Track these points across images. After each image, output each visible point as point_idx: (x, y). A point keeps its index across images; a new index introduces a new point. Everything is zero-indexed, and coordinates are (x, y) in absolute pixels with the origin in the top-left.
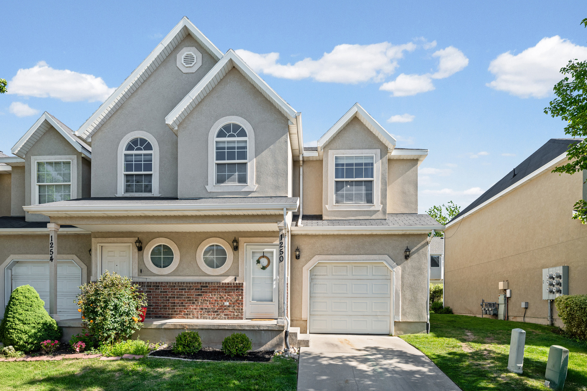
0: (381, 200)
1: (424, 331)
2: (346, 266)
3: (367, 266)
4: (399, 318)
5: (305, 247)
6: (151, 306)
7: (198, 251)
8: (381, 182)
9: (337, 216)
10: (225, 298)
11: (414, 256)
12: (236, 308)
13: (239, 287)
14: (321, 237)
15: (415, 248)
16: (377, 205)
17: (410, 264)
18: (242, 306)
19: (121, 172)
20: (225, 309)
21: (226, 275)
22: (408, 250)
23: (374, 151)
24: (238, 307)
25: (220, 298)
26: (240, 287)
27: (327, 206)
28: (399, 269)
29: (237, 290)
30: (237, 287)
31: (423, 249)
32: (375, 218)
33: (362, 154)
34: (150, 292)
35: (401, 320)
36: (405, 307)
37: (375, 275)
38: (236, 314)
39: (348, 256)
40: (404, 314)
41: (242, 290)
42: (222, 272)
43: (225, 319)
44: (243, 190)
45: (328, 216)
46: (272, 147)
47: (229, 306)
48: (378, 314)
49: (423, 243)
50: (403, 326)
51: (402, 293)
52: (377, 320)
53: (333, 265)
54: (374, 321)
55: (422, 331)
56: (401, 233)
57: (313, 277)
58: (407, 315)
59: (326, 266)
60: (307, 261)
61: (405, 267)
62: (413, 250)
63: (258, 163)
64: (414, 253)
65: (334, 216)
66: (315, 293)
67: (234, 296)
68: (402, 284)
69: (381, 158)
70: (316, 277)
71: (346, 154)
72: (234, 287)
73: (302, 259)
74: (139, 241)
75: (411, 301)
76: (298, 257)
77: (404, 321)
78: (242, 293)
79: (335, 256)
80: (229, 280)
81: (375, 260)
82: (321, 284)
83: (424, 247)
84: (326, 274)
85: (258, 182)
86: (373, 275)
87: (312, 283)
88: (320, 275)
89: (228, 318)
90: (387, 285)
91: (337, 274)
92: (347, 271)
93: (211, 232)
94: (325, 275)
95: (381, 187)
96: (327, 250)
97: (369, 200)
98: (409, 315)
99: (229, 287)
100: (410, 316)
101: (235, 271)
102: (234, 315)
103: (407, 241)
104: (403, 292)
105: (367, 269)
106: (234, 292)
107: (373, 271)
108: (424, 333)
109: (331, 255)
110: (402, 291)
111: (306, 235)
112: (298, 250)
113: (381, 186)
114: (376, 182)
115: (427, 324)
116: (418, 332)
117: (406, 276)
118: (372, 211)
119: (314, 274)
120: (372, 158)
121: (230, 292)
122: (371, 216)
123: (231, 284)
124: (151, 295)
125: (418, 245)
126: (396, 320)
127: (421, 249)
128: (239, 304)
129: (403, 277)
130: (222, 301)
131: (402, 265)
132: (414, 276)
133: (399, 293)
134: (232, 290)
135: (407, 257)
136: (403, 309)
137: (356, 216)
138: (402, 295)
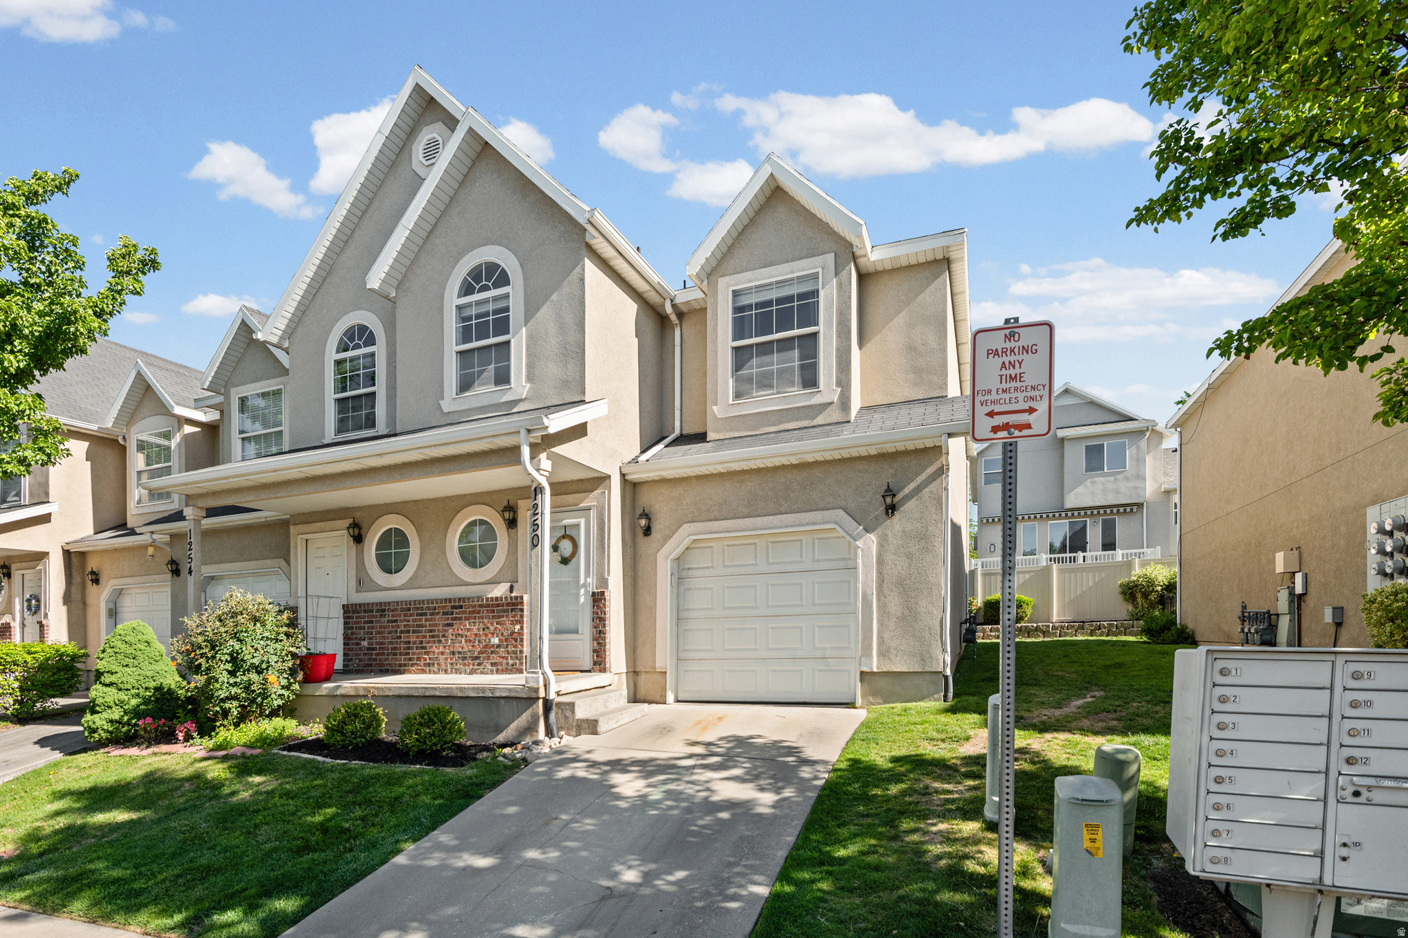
0: (837, 377)
1: (936, 696)
2: (755, 544)
3: (801, 541)
4: (872, 662)
5: (661, 505)
6: (373, 649)
7: (449, 535)
8: (837, 331)
9: (737, 430)
10: (492, 628)
11: (908, 504)
12: (511, 649)
13: (514, 606)
14: (694, 481)
15: (912, 486)
16: (827, 389)
17: (898, 527)
18: (522, 645)
19: (331, 395)
20: (492, 652)
21: (494, 582)
22: (890, 492)
23: (819, 260)
24: (515, 646)
25: (484, 629)
26: (517, 604)
27: (715, 408)
28: (871, 540)
29: (512, 610)
30: (513, 604)
31: (933, 487)
32: (824, 422)
33: (792, 272)
34: (372, 622)
35: (878, 667)
36: (887, 636)
37: (819, 561)
38: (511, 662)
39: (751, 519)
40: (883, 654)
41: (522, 610)
42: (489, 576)
43: (492, 672)
44: (504, 399)
45: (718, 431)
47: (498, 646)
48: (829, 653)
49: (931, 470)
50: (883, 683)
51: (879, 600)
52: (823, 668)
53: (726, 543)
54: (819, 671)
55: (932, 695)
56: (873, 451)
57: (684, 573)
58: (893, 657)
59: (711, 547)
60: (667, 538)
61: (886, 535)
62: (907, 491)
63: (529, 337)
64: (908, 497)
65: (732, 430)
66: (688, 610)
67: (508, 626)
68: (878, 577)
69: (836, 274)
70: (690, 573)
71: (756, 280)
72: (508, 605)
73: (656, 535)
74: (355, 525)
75: (902, 618)
76: (647, 531)
77: (885, 670)
78: (522, 616)
79: (723, 523)
80: (500, 591)
81: (813, 524)
82: (699, 589)
83: (934, 480)
84: (710, 565)
85: (530, 378)
86: (815, 561)
87: (682, 588)
88: (698, 568)
89: (498, 672)
90: (849, 582)
91: (734, 563)
92: (756, 556)
93: (470, 494)
94: (708, 568)
95: (837, 345)
96: (708, 510)
97: (810, 380)
98: (897, 656)
99: (498, 605)
100: (899, 658)
101: (511, 572)
102: (507, 664)
103: (891, 471)
104: (882, 598)
105: (801, 547)
106: (507, 616)
107: (814, 551)
108: (936, 700)
109: (717, 520)
110: (878, 594)
111: (663, 481)
112: (646, 515)
113: (837, 342)
114: (824, 335)
115: (946, 678)
116: (922, 699)
117: (889, 558)
118: (816, 405)
119: (686, 566)
120: (815, 277)
121: (500, 617)
122: (813, 418)
123: (501, 598)
124: (373, 628)
125: (920, 477)
126: (865, 669)
127: (926, 486)
128: (516, 640)
129: (880, 561)
130: (486, 635)
131: (879, 530)
132: (909, 556)
133: (872, 602)
134: (505, 611)
135: (891, 509)
136: (881, 641)
137: (781, 423)
138: (879, 606)
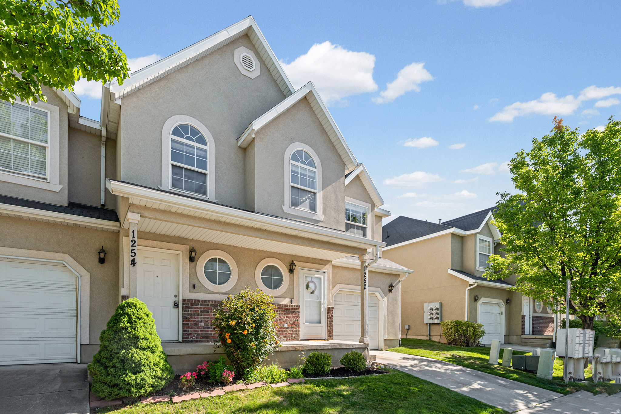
1: (398, 346)
4: (386, 336)
6: (208, 328)
7: (256, 270)
8: (371, 230)
10: (284, 320)
11: (393, 290)
12: (294, 329)
13: (296, 309)
14: (341, 268)
15: (394, 284)
17: (391, 296)
18: (299, 328)
19: (167, 162)
20: (284, 331)
21: (283, 297)
22: (391, 285)
23: (367, 204)
24: (296, 328)
25: (280, 320)
26: (297, 309)
28: (385, 299)
29: (294, 312)
30: (294, 309)
31: (398, 286)
33: (361, 204)
34: (208, 312)
35: (387, 338)
36: (389, 328)
37: (370, 303)
38: (294, 335)
39: (357, 286)
40: (388, 334)
41: (299, 312)
42: (280, 294)
43: (284, 340)
44: (314, 218)
46: (334, 184)
47: (288, 328)
49: (397, 281)
50: (388, 342)
52: (371, 338)
53: (345, 293)
56: (387, 272)
58: (390, 334)
59: (342, 294)
61: (389, 298)
62: (393, 286)
63: (324, 195)
64: (394, 288)
67: (292, 318)
68: (387, 310)
69: (372, 211)
71: (351, 201)
72: (292, 309)
74: (192, 250)
75: (392, 323)
77: (389, 338)
78: (299, 315)
79: (350, 286)
80: (285, 302)
82: (337, 309)
83: (398, 284)
84: (341, 300)
85: (324, 212)
88: (337, 301)
89: (287, 340)
90: (377, 311)
92: (354, 299)
93: (269, 252)
94: (340, 301)
99: (287, 309)
101: (290, 293)
102: (292, 336)
103: (391, 279)
104: (388, 317)
106: (291, 314)
109: (347, 284)
114: (368, 229)
115: (400, 340)
116: (395, 347)
117: (389, 305)
120: (367, 209)
121: (288, 314)
123: (287, 306)
124: (209, 315)
126: (385, 338)
127: (396, 286)
128: (296, 326)
130: (281, 323)
131: (387, 296)
132: (393, 305)
134: (291, 312)
135: (390, 291)
136: (388, 330)
138: (387, 319)
